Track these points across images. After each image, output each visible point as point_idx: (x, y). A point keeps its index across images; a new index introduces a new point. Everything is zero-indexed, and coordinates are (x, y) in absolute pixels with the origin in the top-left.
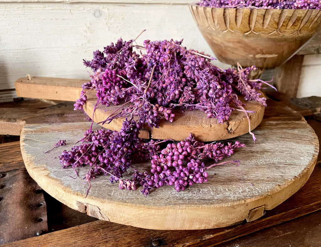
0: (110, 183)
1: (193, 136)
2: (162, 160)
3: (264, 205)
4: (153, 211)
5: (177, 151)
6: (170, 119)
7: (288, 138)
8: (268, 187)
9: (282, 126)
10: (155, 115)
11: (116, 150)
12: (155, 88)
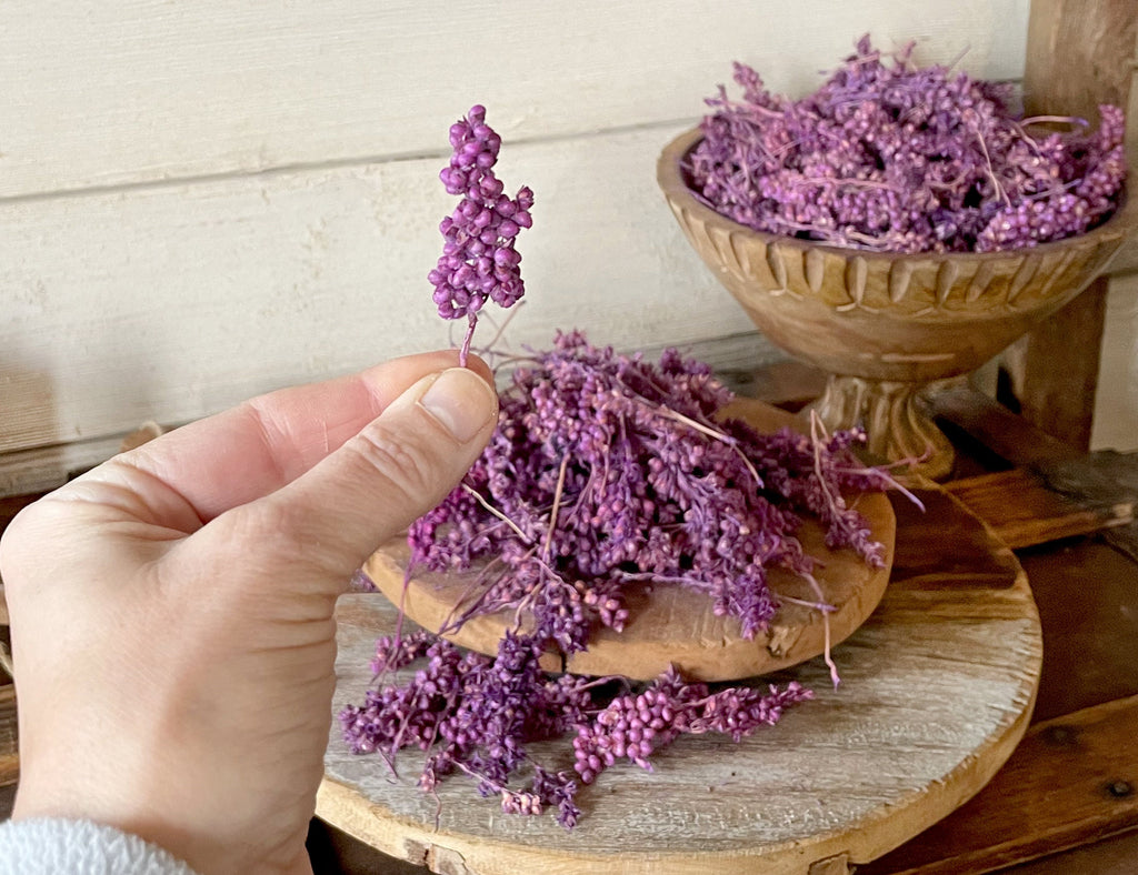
0: (477, 796)
1: (678, 670)
2: (601, 741)
3: (847, 852)
4: (589, 866)
5: (638, 717)
6: (615, 623)
7: (952, 660)
8: (859, 808)
9: (950, 610)
10: (578, 618)
11: (487, 714)
12: (570, 526)
